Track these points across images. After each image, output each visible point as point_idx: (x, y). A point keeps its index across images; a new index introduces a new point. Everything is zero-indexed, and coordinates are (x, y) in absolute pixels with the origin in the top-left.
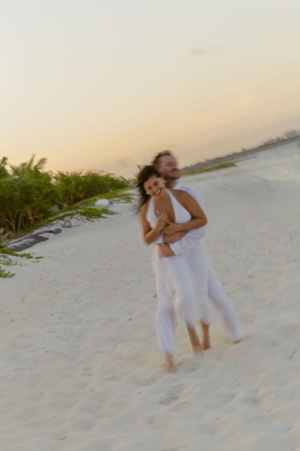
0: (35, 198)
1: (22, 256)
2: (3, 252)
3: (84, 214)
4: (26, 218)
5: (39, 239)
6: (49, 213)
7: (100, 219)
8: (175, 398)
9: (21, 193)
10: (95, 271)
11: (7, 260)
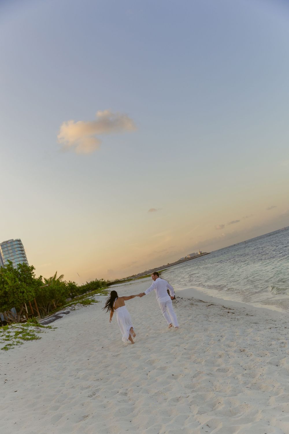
0: (57, 296)
1: (47, 327)
2: (37, 326)
3: (82, 303)
4: (52, 306)
5: (58, 317)
6: (65, 302)
7: (90, 305)
8: (95, 395)
9: (49, 293)
10: (80, 335)
11: (39, 330)
